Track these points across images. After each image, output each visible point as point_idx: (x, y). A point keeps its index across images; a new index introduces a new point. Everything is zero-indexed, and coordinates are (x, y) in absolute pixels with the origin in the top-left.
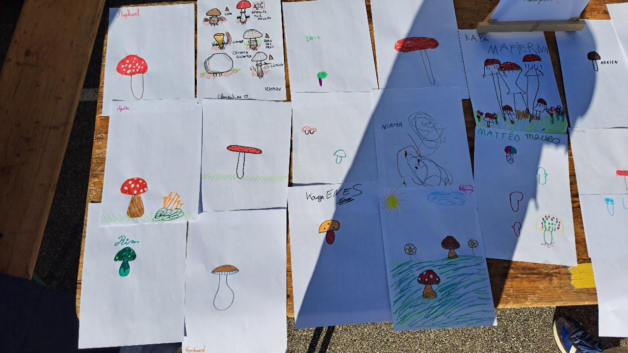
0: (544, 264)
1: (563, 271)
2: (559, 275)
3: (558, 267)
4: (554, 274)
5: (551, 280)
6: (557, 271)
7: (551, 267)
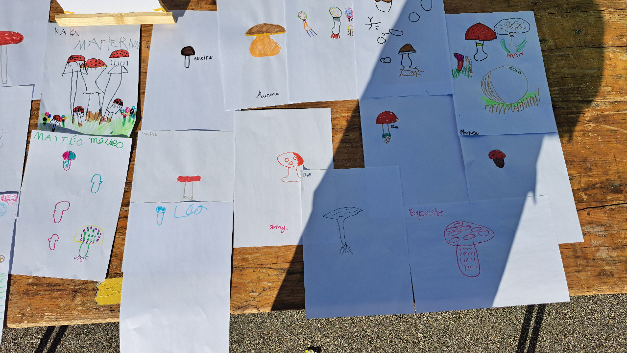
1: (91, 286)
2: (84, 291)
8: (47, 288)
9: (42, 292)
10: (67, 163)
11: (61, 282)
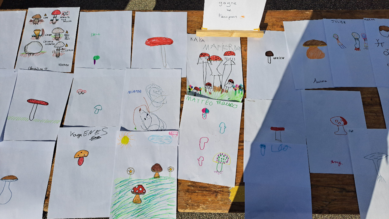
0: (214, 185)
1: (225, 190)
2: (222, 192)
3: (222, 187)
4: (219, 192)
5: (216, 196)
6: (221, 189)
7: (218, 187)
8: (200, 189)
9: (197, 191)
10: (205, 115)
11: (208, 186)
